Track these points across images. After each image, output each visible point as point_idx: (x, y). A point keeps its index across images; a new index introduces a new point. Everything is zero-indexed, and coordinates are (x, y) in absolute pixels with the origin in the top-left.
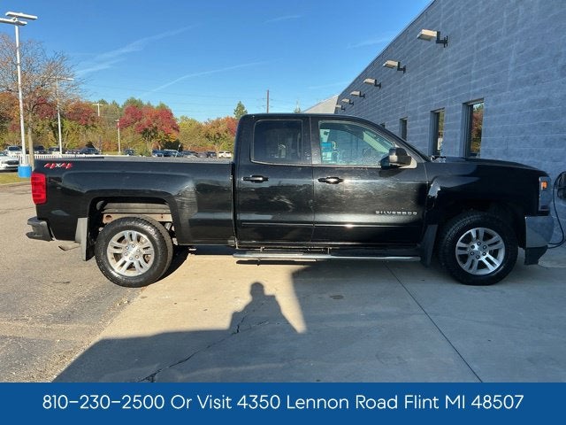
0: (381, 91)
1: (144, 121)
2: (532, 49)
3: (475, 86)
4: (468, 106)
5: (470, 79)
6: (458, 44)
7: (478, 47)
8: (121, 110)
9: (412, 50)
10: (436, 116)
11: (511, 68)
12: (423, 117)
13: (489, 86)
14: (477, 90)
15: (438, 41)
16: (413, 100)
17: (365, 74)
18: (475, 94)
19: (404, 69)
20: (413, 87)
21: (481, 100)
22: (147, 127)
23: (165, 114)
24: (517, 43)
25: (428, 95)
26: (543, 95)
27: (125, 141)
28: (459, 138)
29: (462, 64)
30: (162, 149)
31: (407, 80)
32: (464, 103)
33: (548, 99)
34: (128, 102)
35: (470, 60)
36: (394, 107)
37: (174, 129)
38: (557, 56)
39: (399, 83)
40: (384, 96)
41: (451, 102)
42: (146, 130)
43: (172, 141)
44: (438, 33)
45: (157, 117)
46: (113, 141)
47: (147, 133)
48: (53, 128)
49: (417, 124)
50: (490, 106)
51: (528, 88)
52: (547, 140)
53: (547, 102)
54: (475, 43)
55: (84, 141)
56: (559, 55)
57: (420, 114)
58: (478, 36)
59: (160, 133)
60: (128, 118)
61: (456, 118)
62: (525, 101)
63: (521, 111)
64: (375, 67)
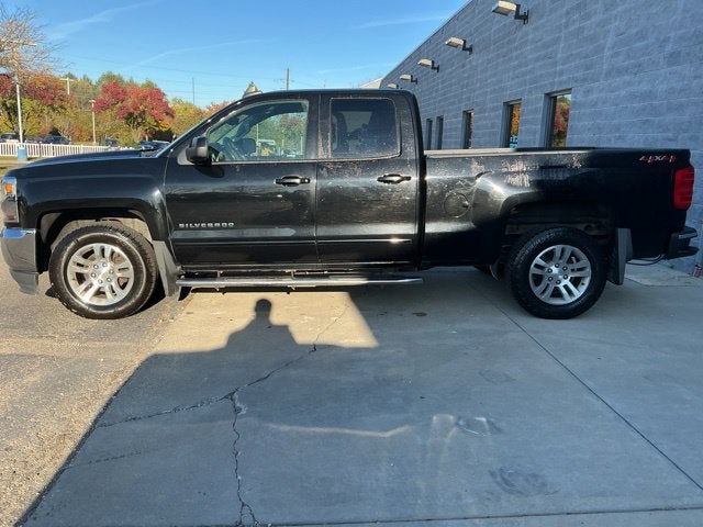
0: (439, 75)
1: (129, 103)
2: (634, 31)
3: (561, 73)
4: (552, 99)
5: (555, 64)
6: (542, 21)
7: (567, 26)
8: (95, 88)
9: (481, 25)
10: (510, 108)
11: (607, 53)
12: (494, 109)
13: (579, 75)
14: (564, 78)
15: (517, 16)
16: (480, 88)
17: (418, 53)
18: (561, 83)
19: (470, 50)
20: (482, 71)
21: (569, 91)
22: (132, 110)
23: (155, 95)
24: (617, 23)
25: (501, 81)
26: (645, 87)
27: (101, 127)
28: (538, 136)
29: (546, 46)
30: (150, 139)
31: (474, 63)
32: (547, 95)
33: (650, 92)
34: (104, 77)
35: (557, 40)
36: (455, 96)
37: (167, 114)
38: (664, 41)
39: (463, 66)
40: (443, 82)
41: (530, 92)
42: (131, 114)
43: (164, 130)
44: (518, 6)
45: (145, 98)
46: (85, 127)
47: (131, 118)
48: (7, 109)
49: (485, 118)
50: (580, 98)
51: (627, 78)
52: (647, 139)
53: (649, 95)
54: (564, 21)
55: (46, 126)
56: (666, 40)
57: (490, 106)
58: (568, 13)
59: (149, 119)
60: (107, 98)
61: (536, 111)
62: (623, 93)
63: (617, 105)
64: (431, 45)
